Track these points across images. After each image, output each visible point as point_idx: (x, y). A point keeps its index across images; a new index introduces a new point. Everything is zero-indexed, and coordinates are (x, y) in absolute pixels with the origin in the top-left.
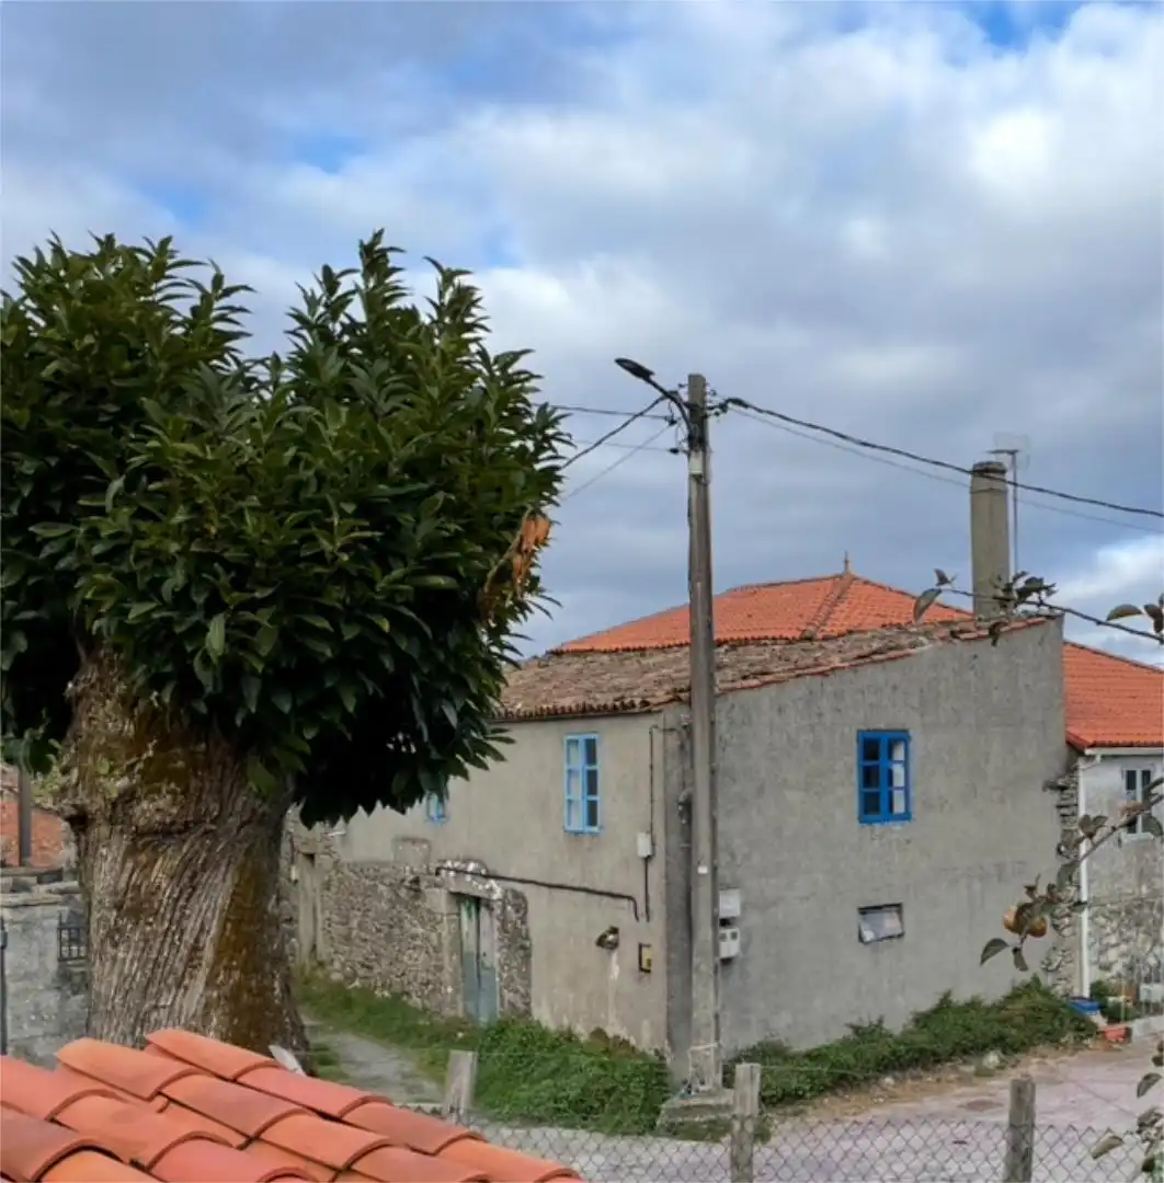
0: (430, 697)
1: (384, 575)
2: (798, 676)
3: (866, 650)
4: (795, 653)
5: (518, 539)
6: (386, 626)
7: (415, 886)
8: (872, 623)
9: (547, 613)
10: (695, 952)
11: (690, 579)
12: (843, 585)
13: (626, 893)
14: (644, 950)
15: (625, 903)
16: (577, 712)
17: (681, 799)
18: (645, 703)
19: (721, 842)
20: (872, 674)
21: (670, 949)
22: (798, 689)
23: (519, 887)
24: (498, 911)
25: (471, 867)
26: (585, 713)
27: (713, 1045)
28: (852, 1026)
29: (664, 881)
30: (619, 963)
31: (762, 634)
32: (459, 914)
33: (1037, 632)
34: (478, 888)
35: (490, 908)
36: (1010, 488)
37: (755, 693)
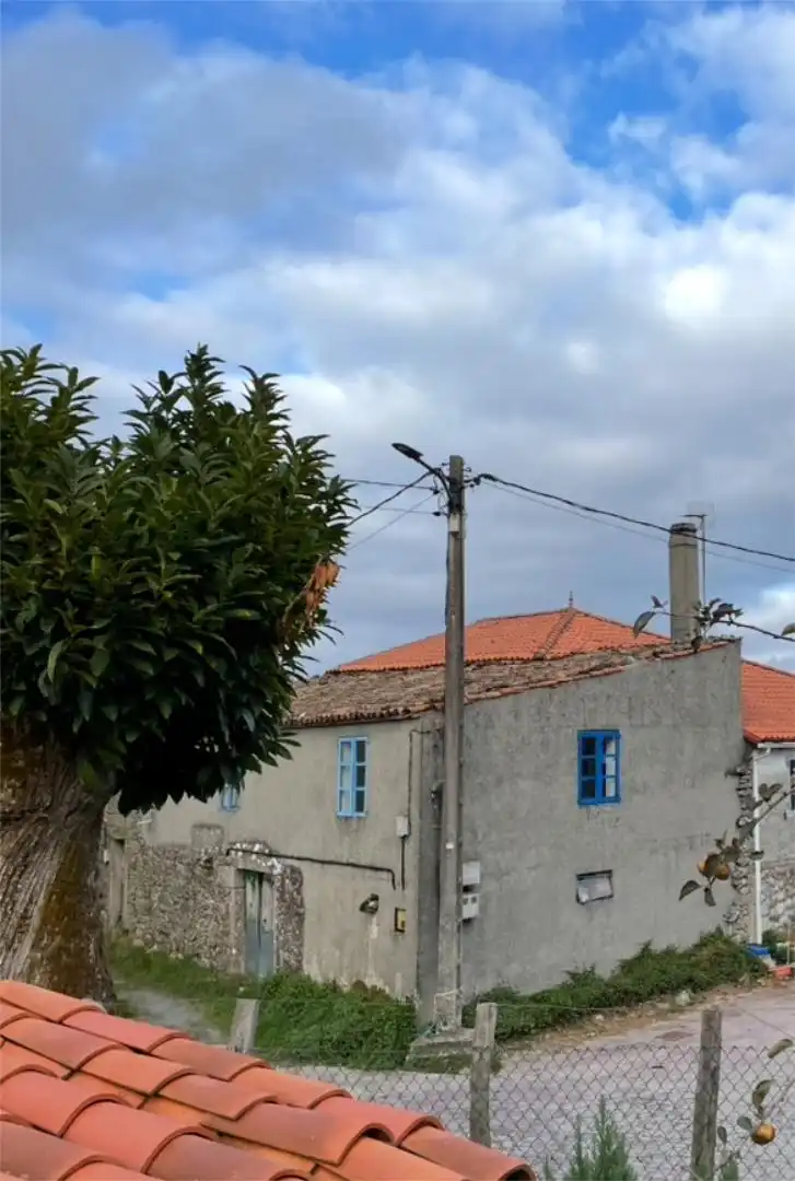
0: (233, 706)
1: (199, 609)
2: (532, 688)
3: (586, 668)
4: (530, 670)
5: (310, 581)
6: (200, 649)
7: (208, 865)
8: (591, 647)
9: (331, 639)
10: (442, 914)
11: (446, 613)
12: (568, 617)
13: (385, 866)
14: (400, 914)
15: (385, 875)
16: (351, 719)
17: (434, 789)
18: (406, 711)
19: (465, 824)
20: (591, 687)
21: (420, 911)
22: (530, 700)
23: (296, 863)
24: (278, 884)
25: (257, 848)
26: (358, 720)
27: (455, 991)
28: (569, 973)
29: (418, 856)
30: (378, 925)
31: (503, 656)
32: (245, 887)
33: (720, 653)
34: (263, 865)
35: (271, 883)
36: (700, 543)
37: (497, 701)
